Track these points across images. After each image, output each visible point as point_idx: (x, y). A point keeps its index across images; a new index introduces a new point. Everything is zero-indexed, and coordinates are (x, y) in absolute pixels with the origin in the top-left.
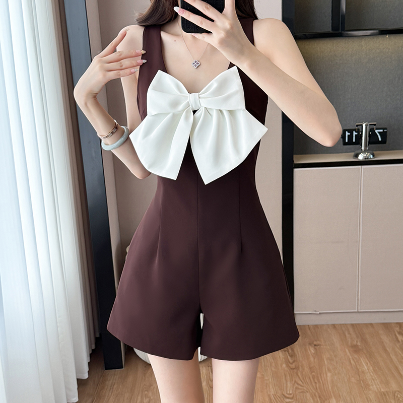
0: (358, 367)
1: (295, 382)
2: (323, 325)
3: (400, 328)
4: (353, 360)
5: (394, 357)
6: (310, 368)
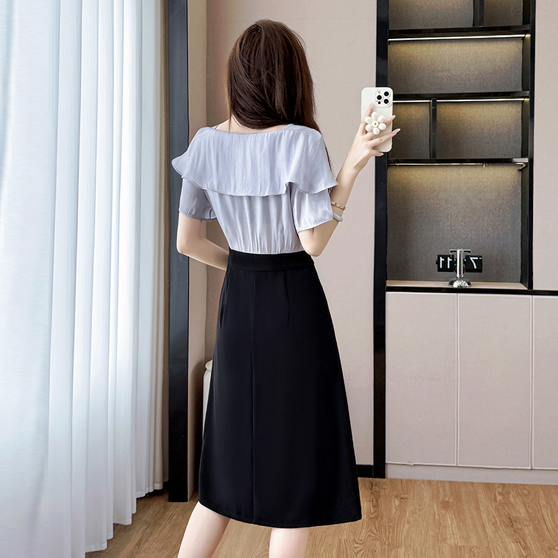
0: (441, 521)
1: (370, 530)
2: (418, 480)
3: (503, 488)
4: (439, 514)
5: (484, 516)
6: (389, 519)
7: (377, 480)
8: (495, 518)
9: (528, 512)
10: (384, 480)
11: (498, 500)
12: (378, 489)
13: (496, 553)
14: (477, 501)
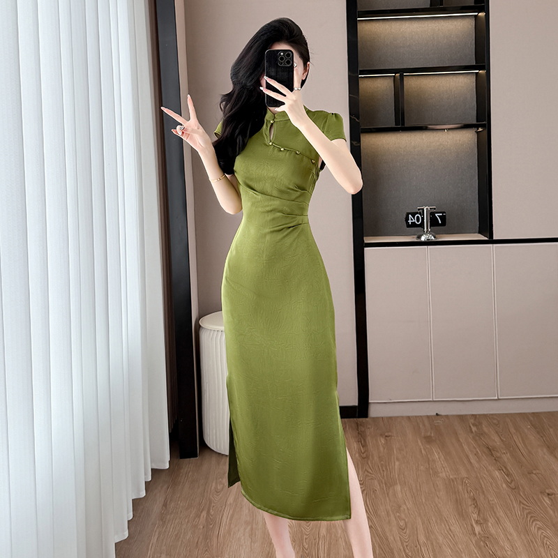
0: (429, 456)
1: (366, 470)
2: (398, 417)
3: (475, 420)
4: (425, 450)
5: (466, 447)
6: (379, 457)
7: (361, 419)
8: (475, 448)
9: (502, 440)
10: (367, 419)
11: (473, 431)
12: (363, 429)
13: (485, 482)
14: (456, 434)
